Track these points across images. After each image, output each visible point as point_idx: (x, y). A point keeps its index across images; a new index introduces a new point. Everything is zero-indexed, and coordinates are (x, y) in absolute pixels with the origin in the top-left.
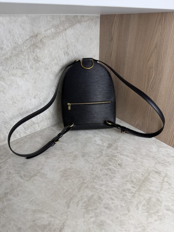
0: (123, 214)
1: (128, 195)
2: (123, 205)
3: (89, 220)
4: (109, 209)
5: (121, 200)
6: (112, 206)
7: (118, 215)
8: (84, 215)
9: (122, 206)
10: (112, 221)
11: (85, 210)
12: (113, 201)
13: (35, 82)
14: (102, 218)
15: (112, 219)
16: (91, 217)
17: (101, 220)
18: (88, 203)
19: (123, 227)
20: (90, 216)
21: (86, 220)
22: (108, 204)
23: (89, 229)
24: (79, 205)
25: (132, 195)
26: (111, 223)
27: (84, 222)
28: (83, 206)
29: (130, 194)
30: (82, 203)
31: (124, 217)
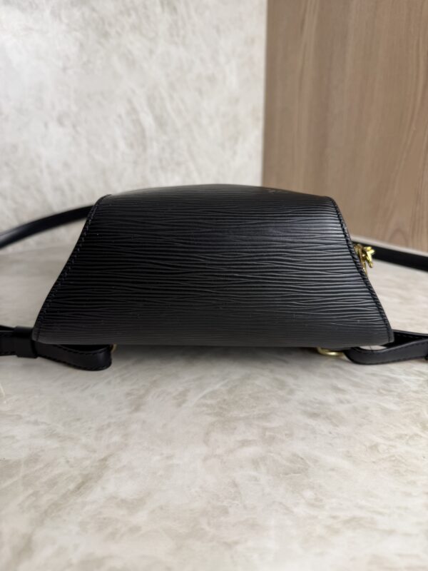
0: (400, 437)
1: (407, 380)
2: (392, 406)
3: (231, 451)
4: (327, 417)
5: (381, 394)
6: (342, 409)
7: (377, 439)
8: (207, 434)
9: (386, 412)
10: (348, 456)
11: (210, 419)
12: (341, 396)
13: (65, 69)
14: (299, 447)
15: (348, 452)
16: (244, 443)
17: (295, 455)
18: (226, 397)
19: (414, 483)
20: (239, 438)
21: (219, 451)
22: (321, 403)
23: (235, 485)
24: (184, 401)
25: (422, 379)
26: (345, 464)
27: (205, 459)
28: (207, 406)
29: (413, 378)
30: (201, 395)
31: (407, 444)
